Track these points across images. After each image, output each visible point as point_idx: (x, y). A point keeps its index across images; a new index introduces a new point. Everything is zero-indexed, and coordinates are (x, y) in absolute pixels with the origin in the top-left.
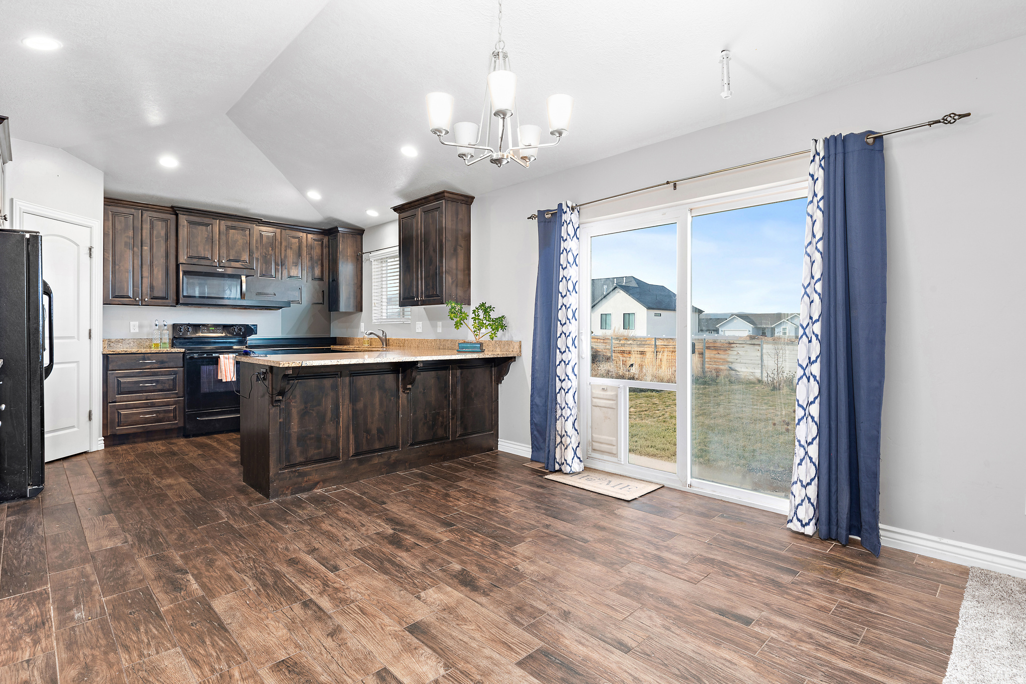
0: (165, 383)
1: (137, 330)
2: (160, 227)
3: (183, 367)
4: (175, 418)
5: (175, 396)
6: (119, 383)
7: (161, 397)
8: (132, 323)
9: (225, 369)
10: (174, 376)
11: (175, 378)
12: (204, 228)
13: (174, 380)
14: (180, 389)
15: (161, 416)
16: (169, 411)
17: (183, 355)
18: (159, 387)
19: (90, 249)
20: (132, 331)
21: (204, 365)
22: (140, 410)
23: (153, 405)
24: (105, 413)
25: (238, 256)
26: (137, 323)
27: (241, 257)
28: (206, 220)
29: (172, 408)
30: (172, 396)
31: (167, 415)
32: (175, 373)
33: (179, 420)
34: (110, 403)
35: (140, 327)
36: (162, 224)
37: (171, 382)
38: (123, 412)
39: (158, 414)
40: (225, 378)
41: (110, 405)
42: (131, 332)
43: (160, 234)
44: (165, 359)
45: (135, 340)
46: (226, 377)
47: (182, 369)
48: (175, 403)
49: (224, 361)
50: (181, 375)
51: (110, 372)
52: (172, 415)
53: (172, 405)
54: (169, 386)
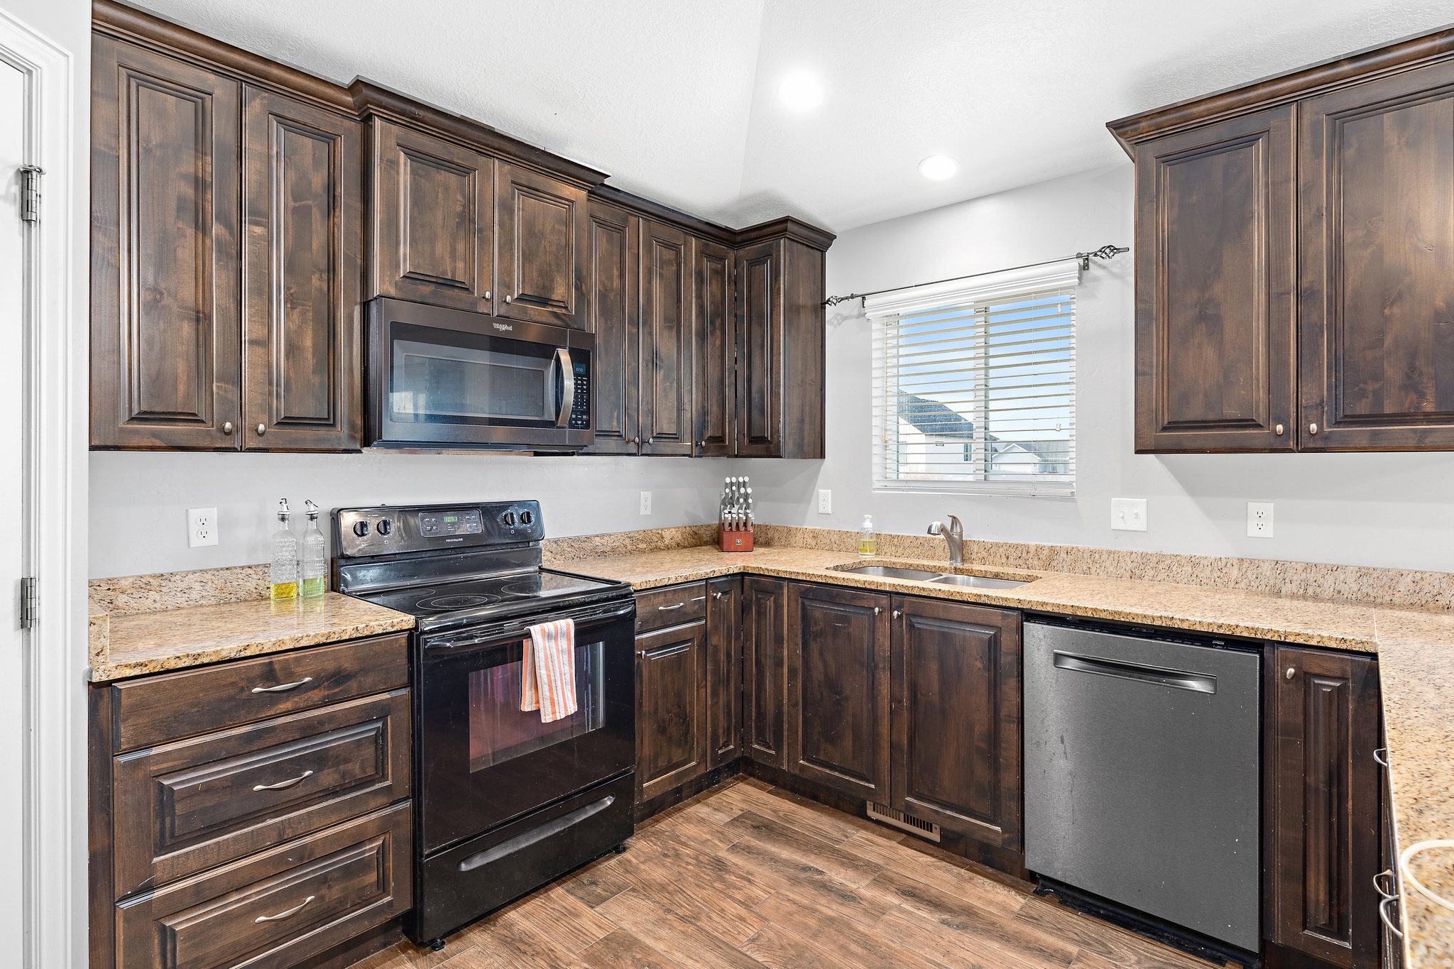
0: (347, 761)
1: (213, 539)
2: (308, 160)
3: (410, 683)
4: (382, 886)
5: (383, 800)
6: (165, 798)
7: (334, 818)
8: (195, 514)
9: (549, 676)
10: (380, 724)
11: (382, 733)
12: (453, 179)
13: (379, 739)
14: (397, 772)
15: (334, 893)
16: (361, 867)
17: (410, 639)
18: (329, 778)
19: (26, 175)
20: (196, 542)
21: (479, 669)
22: (254, 894)
23: (304, 858)
24: (103, 951)
25: (544, 287)
26: (212, 513)
27: (551, 290)
28: (459, 154)
29: (371, 849)
30: (372, 805)
31: (356, 883)
32: (381, 712)
33: (396, 894)
34: (126, 898)
35: (225, 524)
36: (314, 148)
37: (369, 752)
38: (181, 924)
39: (324, 891)
40: (549, 710)
41: (127, 911)
42: (193, 545)
43: (310, 183)
44: (347, 665)
45: (208, 576)
46: (553, 704)
47: (405, 692)
48: (385, 826)
49: (545, 648)
50: (404, 715)
51: (123, 759)
52: (372, 877)
53: (371, 840)
54: (363, 770)
